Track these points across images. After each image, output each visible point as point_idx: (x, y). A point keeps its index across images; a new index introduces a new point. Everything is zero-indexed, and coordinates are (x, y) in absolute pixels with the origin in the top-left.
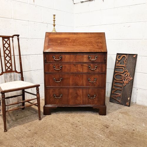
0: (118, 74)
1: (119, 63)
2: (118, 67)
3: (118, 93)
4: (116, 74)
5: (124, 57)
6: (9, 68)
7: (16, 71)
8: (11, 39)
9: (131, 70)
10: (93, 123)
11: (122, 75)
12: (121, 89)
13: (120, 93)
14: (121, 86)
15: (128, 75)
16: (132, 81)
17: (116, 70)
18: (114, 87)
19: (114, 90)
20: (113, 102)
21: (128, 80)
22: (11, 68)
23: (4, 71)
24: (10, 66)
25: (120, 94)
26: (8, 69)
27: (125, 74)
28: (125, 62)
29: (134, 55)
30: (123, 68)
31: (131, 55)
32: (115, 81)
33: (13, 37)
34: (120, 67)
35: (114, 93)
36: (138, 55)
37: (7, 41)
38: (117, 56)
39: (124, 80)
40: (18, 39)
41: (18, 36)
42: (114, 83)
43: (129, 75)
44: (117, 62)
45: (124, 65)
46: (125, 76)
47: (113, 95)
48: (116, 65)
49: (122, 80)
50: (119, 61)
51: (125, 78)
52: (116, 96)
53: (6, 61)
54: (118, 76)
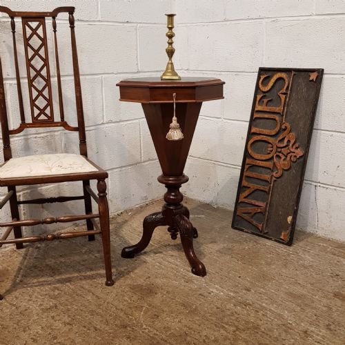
0: (259, 137)
1: (265, 100)
2: (260, 115)
3: (257, 200)
4: (256, 138)
5: (281, 81)
9: (301, 124)
11: (271, 140)
12: (266, 188)
13: (263, 201)
14: (267, 177)
15: (289, 141)
16: (302, 160)
17: (256, 126)
18: (245, 183)
19: (246, 193)
20: (242, 230)
21: (288, 158)
25: (263, 205)
27: (280, 138)
28: (283, 97)
29: (313, 71)
30: (277, 117)
31: (303, 73)
32: (248, 160)
34: (266, 116)
35: (246, 201)
36: (325, 72)
38: (259, 79)
39: (278, 156)
42: (247, 167)
43: (292, 142)
44: (259, 97)
45: (278, 108)
46: (282, 145)
47: (241, 209)
48: (256, 109)
49: (273, 157)
50: (264, 92)
51: (279, 150)
52: (250, 209)
54: (259, 144)
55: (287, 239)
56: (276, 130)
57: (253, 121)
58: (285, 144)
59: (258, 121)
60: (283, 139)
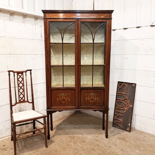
1: (120, 90)
2: (119, 94)
4: (118, 101)
5: (124, 86)
6: (22, 98)
7: (28, 101)
8: (24, 73)
11: (123, 102)
12: (122, 115)
14: (122, 112)
15: (128, 102)
16: (132, 108)
17: (118, 97)
18: (116, 114)
19: (116, 116)
20: (116, 127)
21: (128, 107)
22: (23, 98)
23: (18, 101)
24: (23, 97)
25: (121, 120)
26: (21, 100)
27: (125, 101)
28: (125, 90)
29: (133, 84)
30: (124, 96)
31: (130, 84)
32: (116, 107)
33: (26, 72)
34: (121, 95)
35: (116, 119)
36: (137, 85)
37: (21, 75)
38: (118, 84)
39: (125, 107)
40: (31, 73)
41: (31, 70)
42: (116, 109)
43: (129, 103)
44: (119, 89)
45: (124, 93)
47: (115, 121)
49: (123, 107)
51: (125, 105)
52: (117, 121)
53: (19, 93)
54: (119, 103)
55: (129, 130)
56: (124, 99)
57: (117, 96)
58: (127, 103)
60: (126, 102)
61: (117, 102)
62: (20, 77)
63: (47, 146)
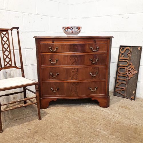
1: (123, 56)
2: (121, 60)
3: (122, 87)
4: (120, 67)
5: (128, 50)
6: (8, 63)
7: (16, 67)
9: (136, 63)
10: (94, 119)
11: (126, 68)
12: (125, 83)
14: (125, 79)
15: (132, 68)
16: (137, 74)
17: (120, 64)
18: (118, 81)
19: (118, 84)
20: (117, 96)
22: (10, 63)
25: (124, 88)
28: (129, 55)
29: (139, 47)
30: (127, 61)
31: (135, 48)
32: (118, 74)
33: (11, 30)
34: (123, 60)
35: (118, 87)
37: (6, 34)
38: (120, 49)
39: (128, 73)
40: (18, 32)
41: (17, 28)
42: (118, 76)
43: (133, 69)
44: (121, 54)
45: (128, 58)
46: (130, 70)
47: (117, 89)
48: (120, 58)
49: (127, 73)
50: (122, 53)
51: (129, 71)
52: (120, 89)
53: (5, 56)
54: (121, 69)
55: (134, 98)
56: (127, 65)
57: (118, 62)
59: (121, 62)
60: (130, 68)
61: (119, 69)
62: (5, 35)
63: (40, 118)
